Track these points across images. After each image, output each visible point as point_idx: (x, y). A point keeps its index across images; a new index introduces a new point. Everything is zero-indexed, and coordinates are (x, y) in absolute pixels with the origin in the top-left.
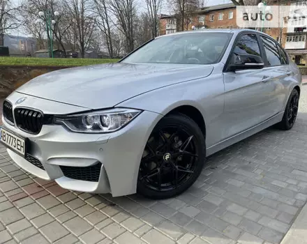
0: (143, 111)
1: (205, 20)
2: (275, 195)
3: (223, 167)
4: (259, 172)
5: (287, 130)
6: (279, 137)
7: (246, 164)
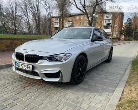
0: (72, 54)
1: (71, 19)
2: (110, 81)
3: (91, 74)
4: (104, 75)
5: (110, 62)
6: (107, 64)
7: (99, 73)
